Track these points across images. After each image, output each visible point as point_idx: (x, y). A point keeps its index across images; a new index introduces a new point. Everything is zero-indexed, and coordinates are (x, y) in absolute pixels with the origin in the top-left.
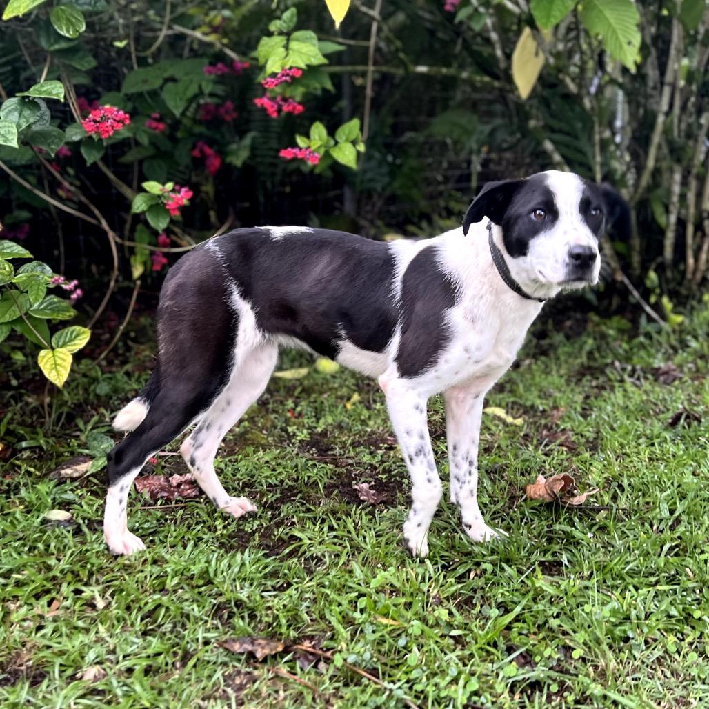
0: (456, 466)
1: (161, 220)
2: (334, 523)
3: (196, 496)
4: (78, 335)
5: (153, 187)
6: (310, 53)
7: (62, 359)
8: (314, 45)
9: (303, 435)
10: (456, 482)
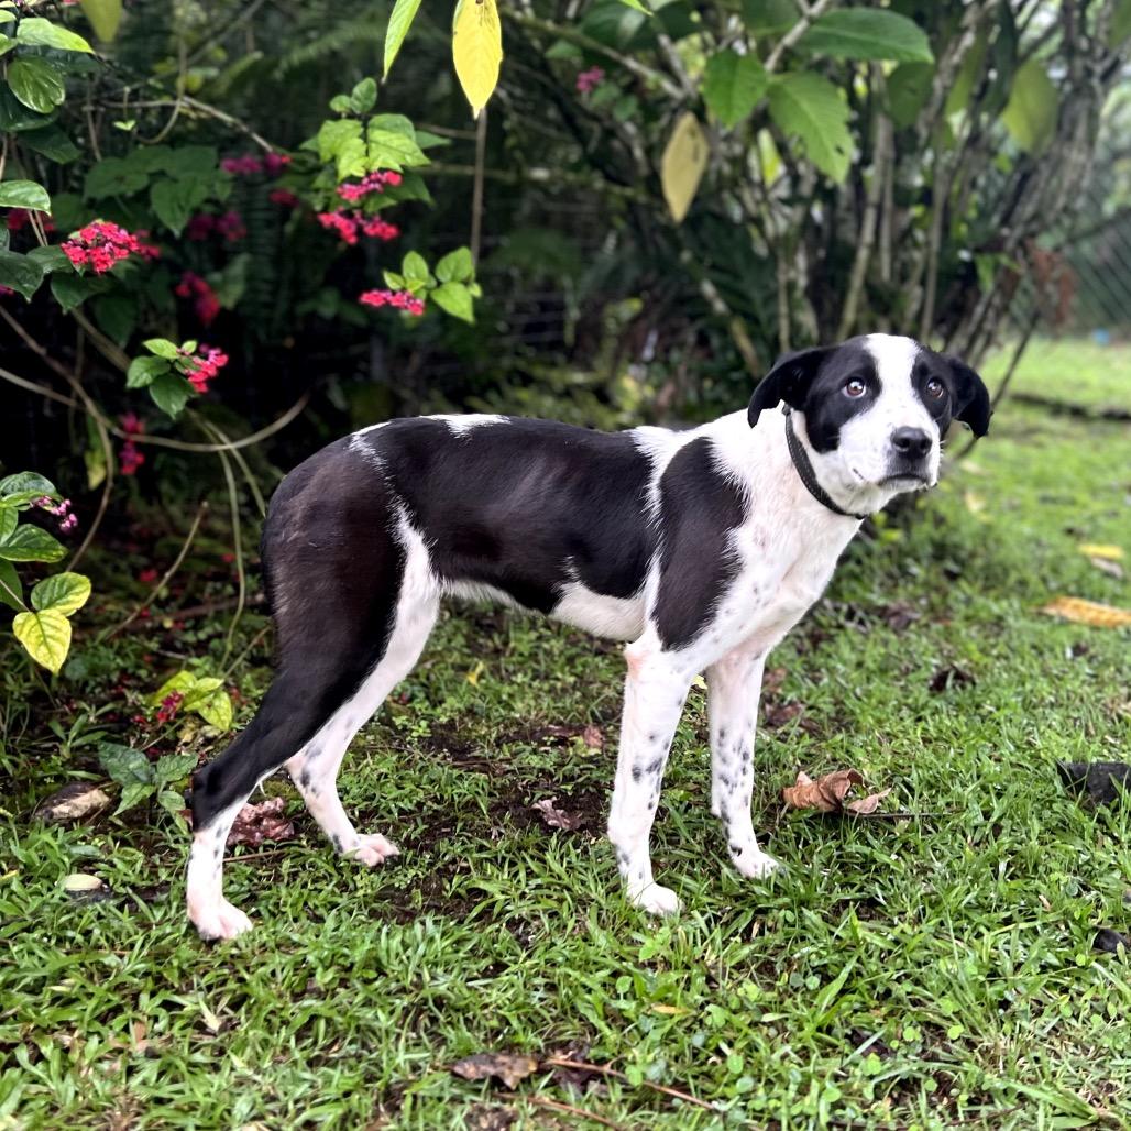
0: (724, 760)
1: (174, 398)
2: (533, 865)
3: (291, 837)
4: (71, 588)
5: (163, 347)
6: (404, 149)
7: (54, 627)
8: (410, 137)
9: (421, 729)
10: (723, 785)
